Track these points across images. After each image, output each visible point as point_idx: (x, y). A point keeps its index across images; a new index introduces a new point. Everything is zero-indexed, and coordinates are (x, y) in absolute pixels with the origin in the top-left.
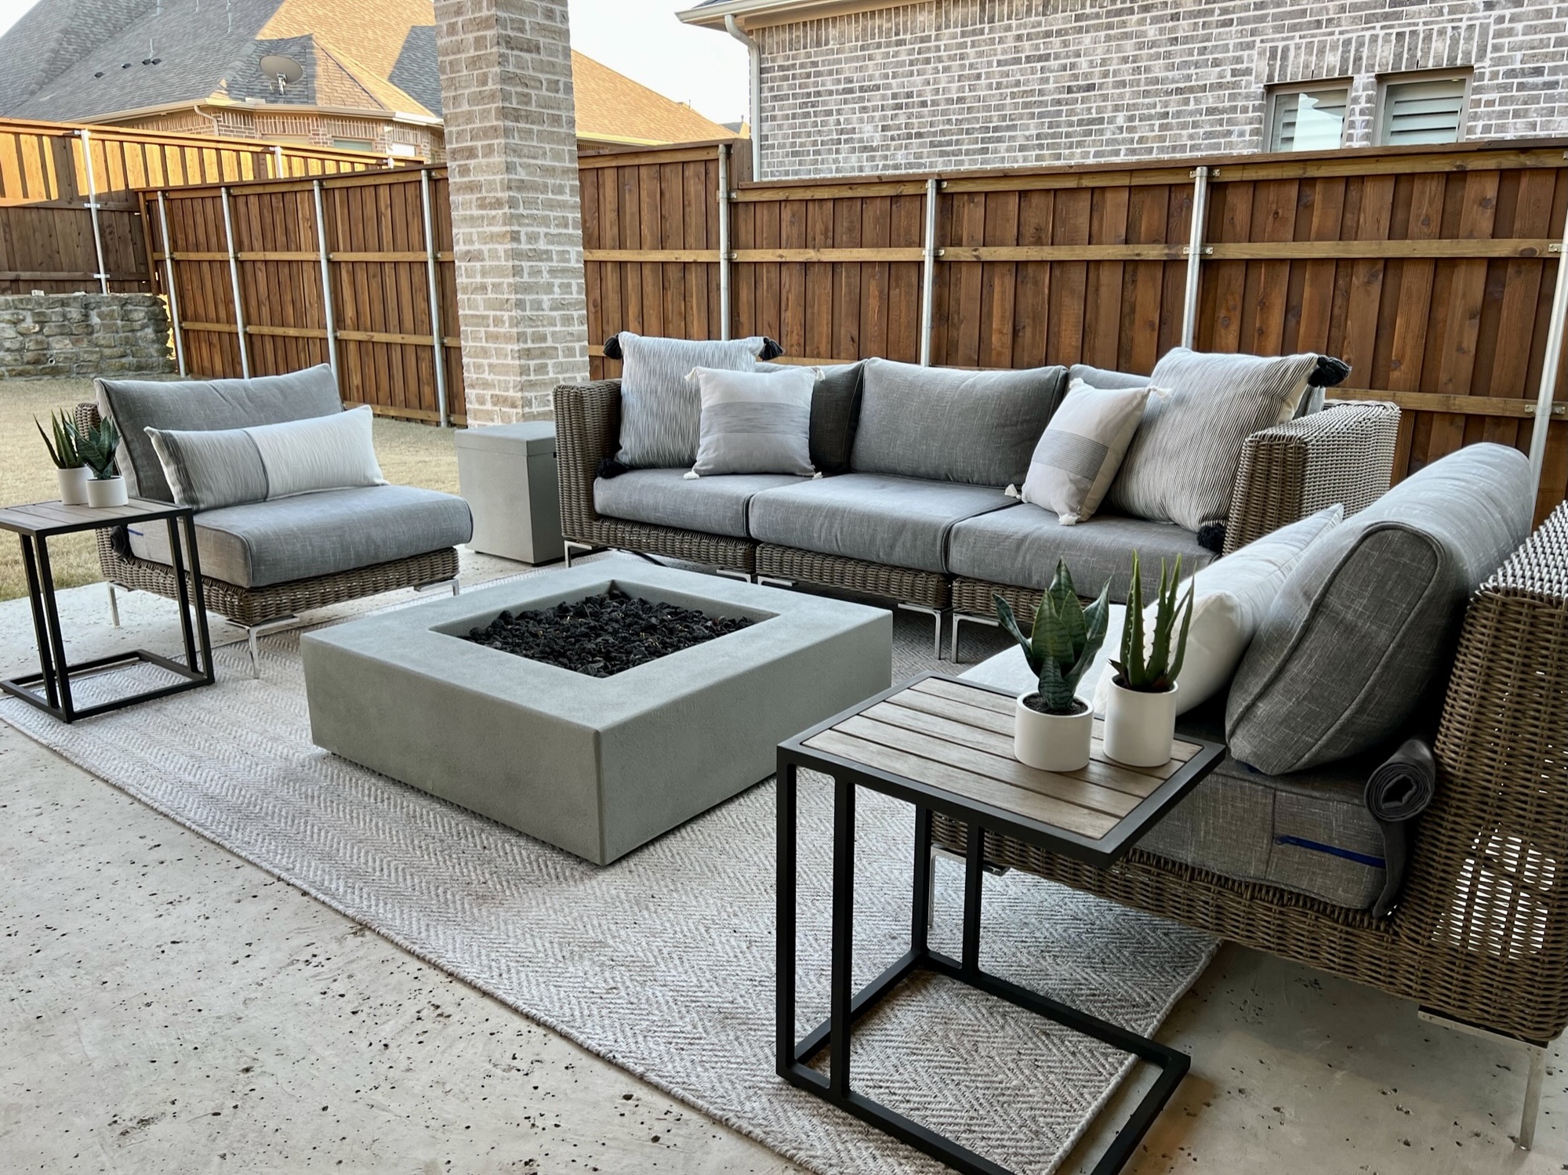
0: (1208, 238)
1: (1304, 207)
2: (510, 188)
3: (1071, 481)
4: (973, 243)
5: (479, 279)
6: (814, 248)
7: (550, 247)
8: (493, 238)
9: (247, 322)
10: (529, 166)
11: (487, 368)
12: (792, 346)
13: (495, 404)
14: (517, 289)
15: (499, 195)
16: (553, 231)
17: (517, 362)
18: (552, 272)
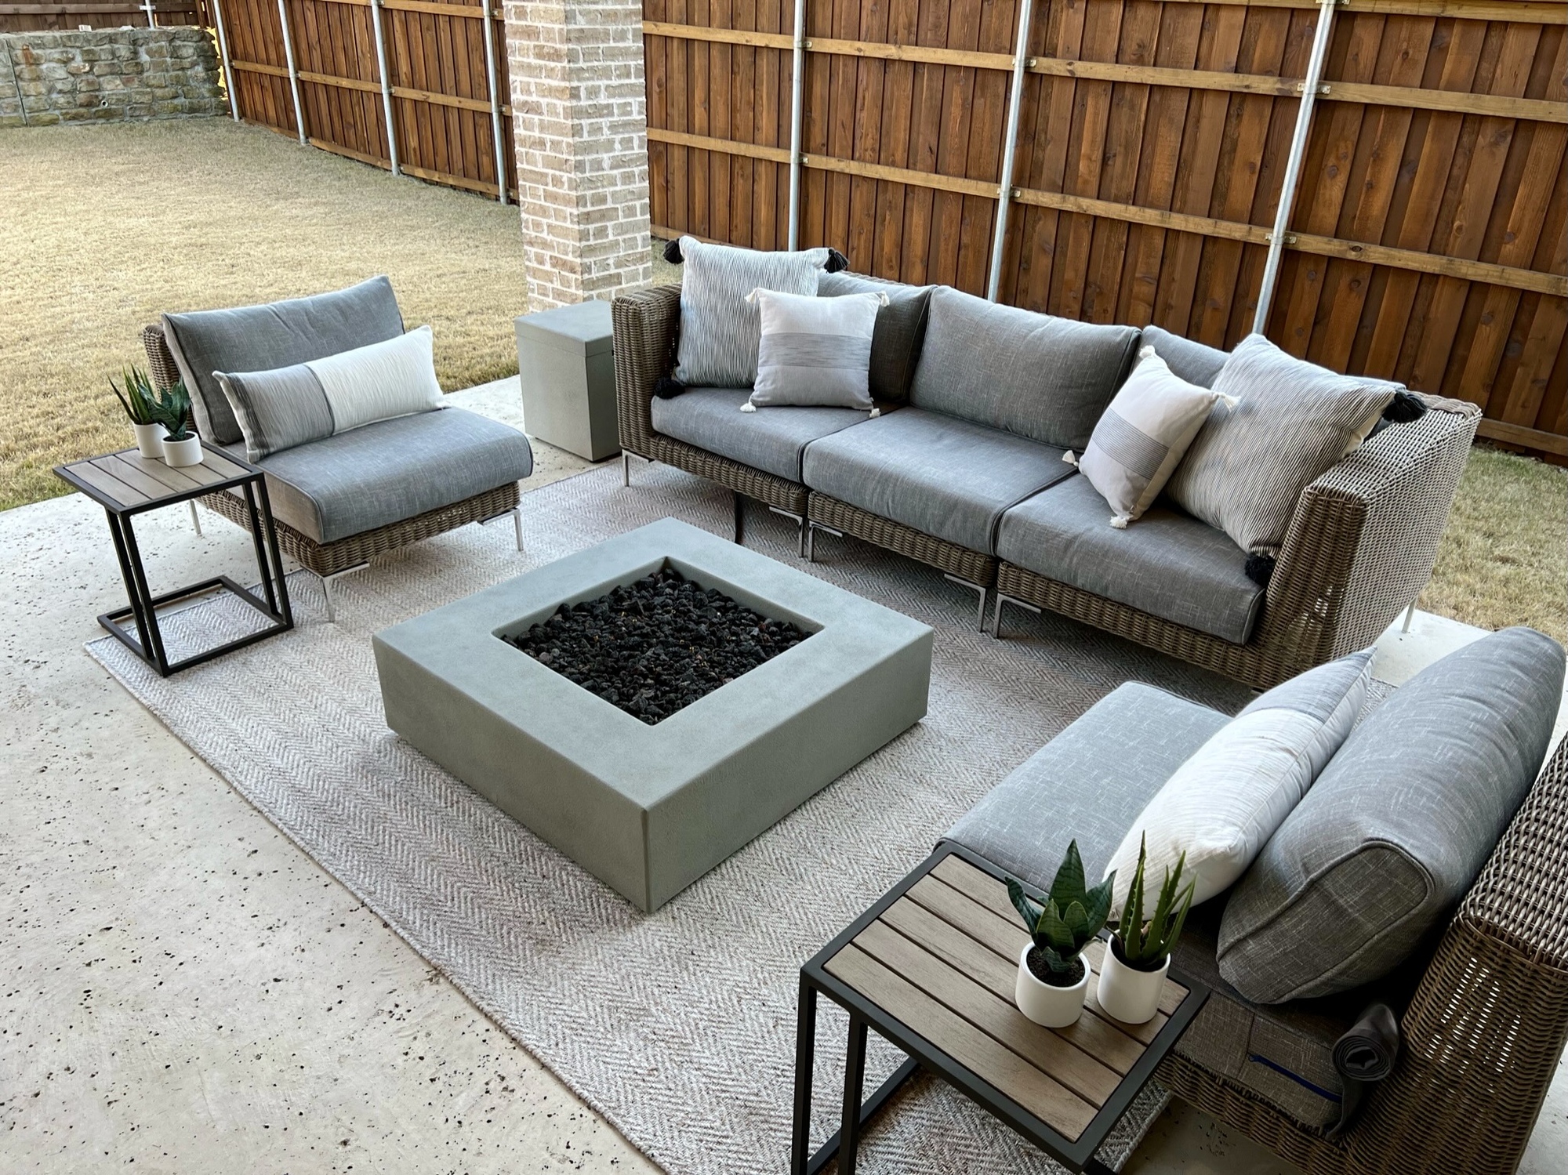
0: (1327, 75)
1: (1437, 49)
2: (569, 40)
3: (1128, 478)
4: (1067, 54)
5: (536, 134)
6: (896, 43)
7: (611, 101)
8: (551, 91)
9: (298, 67)
10: (590, 12)
11: (545, 227)
12: (866, 150)
13: (554, 266)
14: (576, 149)
15: (558, 46)
16: (615, 82)
17: (576, 227)
18: (613, 127)
